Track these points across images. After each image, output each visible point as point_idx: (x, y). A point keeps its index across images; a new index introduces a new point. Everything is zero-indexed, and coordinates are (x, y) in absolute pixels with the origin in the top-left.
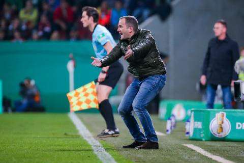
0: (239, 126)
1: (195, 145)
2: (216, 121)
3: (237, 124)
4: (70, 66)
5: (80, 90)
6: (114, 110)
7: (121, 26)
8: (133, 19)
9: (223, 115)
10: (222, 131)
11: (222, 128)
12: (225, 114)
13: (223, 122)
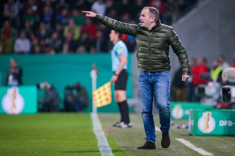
0: (222, 123)
1: (185, 139)
2: (203, 120)
3: (221, 122)
4: (93, 74)
5: (101, 89)
6: (130, 110)
7: (143, 16)
8: (155, 10)
9: (209, 114)
10: (208, 128)
11: (208, 125)
12: (210, 113)
13: (208, 120)
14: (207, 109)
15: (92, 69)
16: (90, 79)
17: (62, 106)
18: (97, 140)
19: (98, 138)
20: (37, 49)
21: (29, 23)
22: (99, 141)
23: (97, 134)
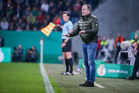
4: (41, 42)
12: (104, 65)
13: (102, 69)
14: (102, 63)
15: (41, 39)
16: (40, 45)
17: (24, 59)
18: (43, 77)
19: (43, 76)
20: (12, 28)
21: (9, 14)
22: (44, 78)
23: (43, 74)
